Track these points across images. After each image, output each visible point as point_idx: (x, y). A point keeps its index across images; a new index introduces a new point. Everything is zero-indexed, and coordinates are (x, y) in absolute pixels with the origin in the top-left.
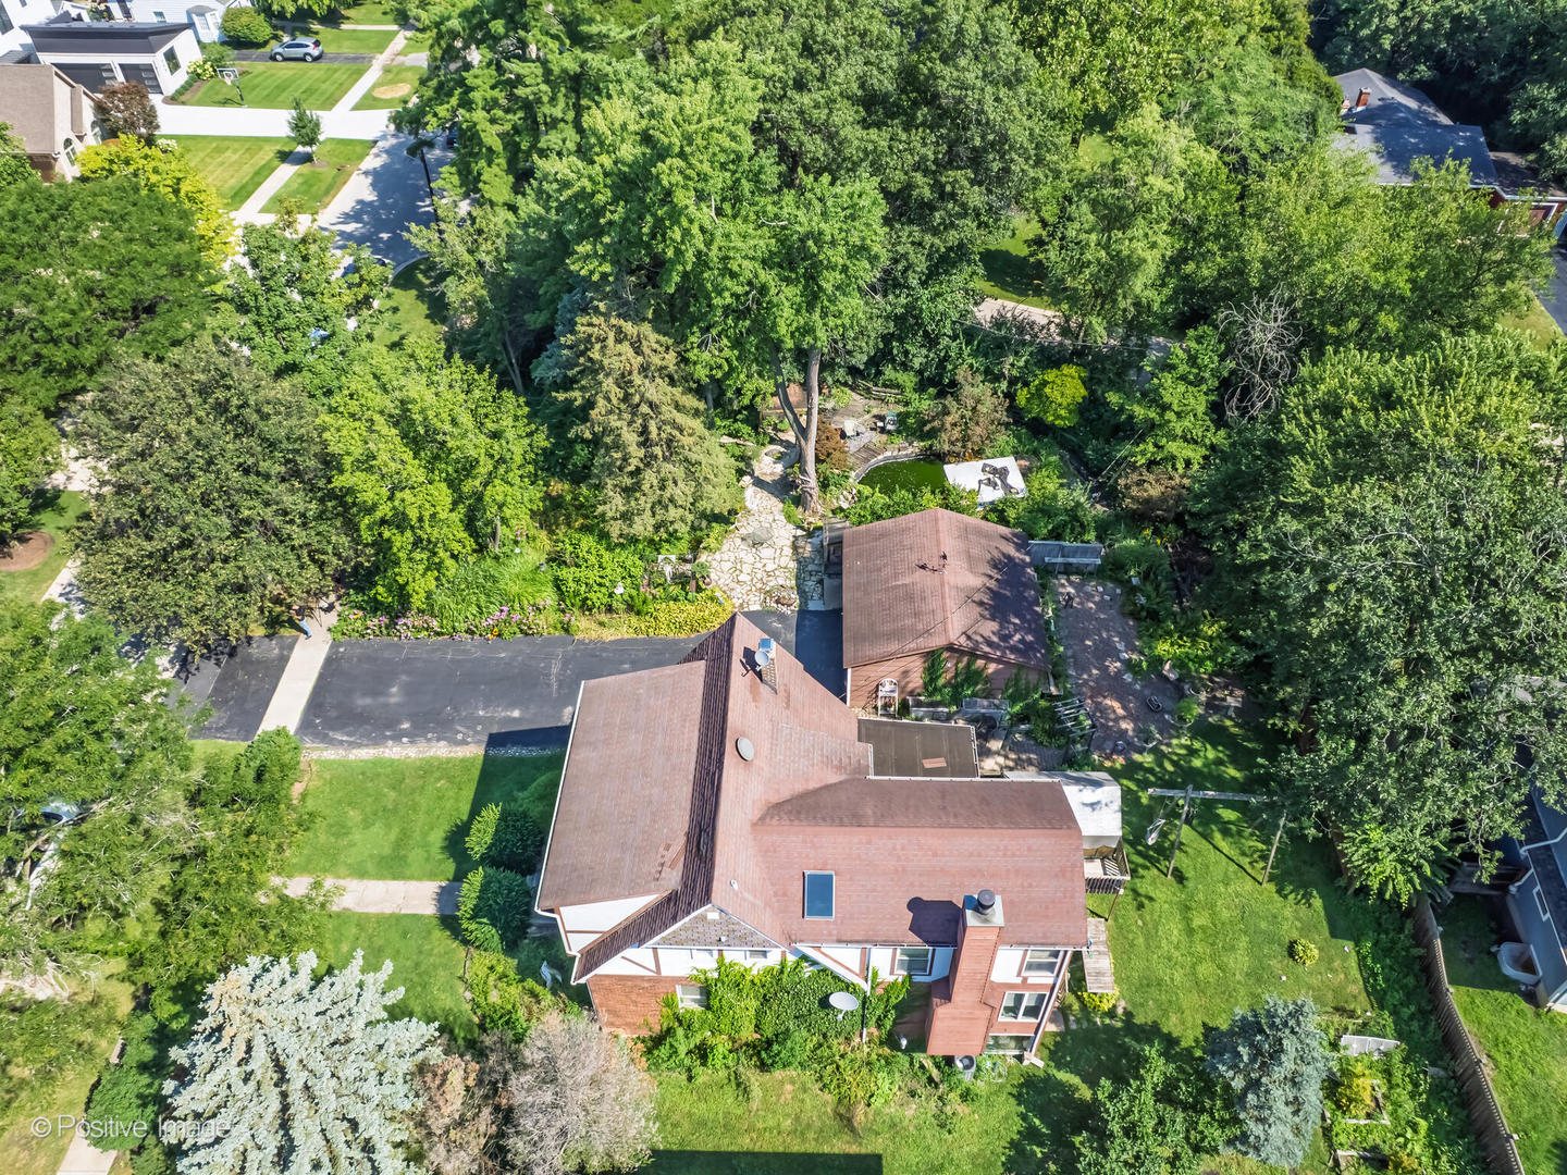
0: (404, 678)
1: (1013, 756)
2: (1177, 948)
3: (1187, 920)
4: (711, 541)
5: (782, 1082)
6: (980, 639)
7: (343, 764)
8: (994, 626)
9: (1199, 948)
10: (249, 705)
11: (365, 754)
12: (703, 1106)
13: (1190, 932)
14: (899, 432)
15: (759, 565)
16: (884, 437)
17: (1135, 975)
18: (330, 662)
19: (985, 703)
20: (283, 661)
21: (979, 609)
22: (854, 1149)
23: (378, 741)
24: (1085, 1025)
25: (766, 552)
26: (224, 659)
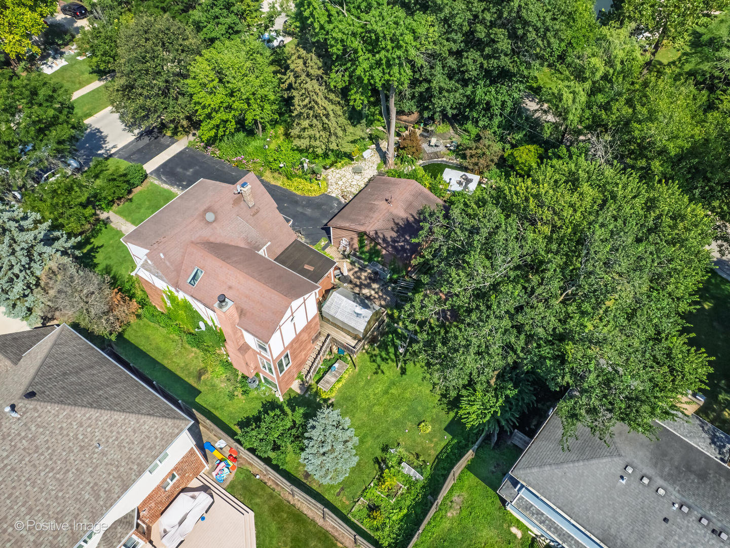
0: (197, 168)
1: (381, 294)
2: (375, 395)
3: (389, 387)
4: (339, 165)
5: (192, 352)
6: (381, 236)
7: (156, 186)
8: (394, 235)
9: (384, 400)
10: (147, 157)
11: (166, 186)
12: (163, 343)
13: (386, 392)
14: (454, 151)
15: (350, 181)
16: (449, 151)
17: (348, 394)
18: (181, 153)
19: (381, 267)
20: (168, 146)
21: (393, 225)
22: (195, 385)
23: (172, 184)
24: (312, 398)
25: (357, 177)
26: (153, 138)
